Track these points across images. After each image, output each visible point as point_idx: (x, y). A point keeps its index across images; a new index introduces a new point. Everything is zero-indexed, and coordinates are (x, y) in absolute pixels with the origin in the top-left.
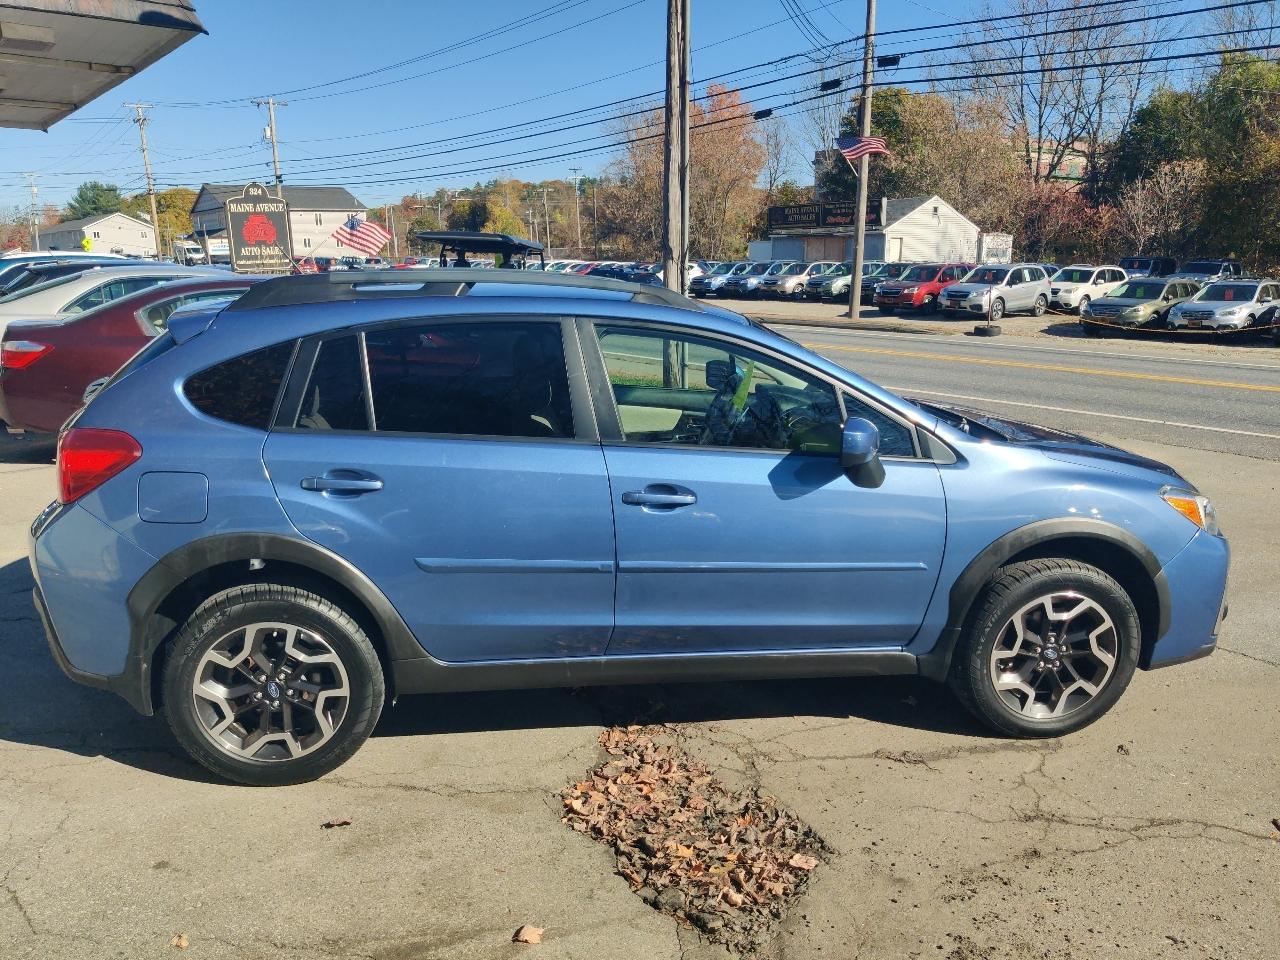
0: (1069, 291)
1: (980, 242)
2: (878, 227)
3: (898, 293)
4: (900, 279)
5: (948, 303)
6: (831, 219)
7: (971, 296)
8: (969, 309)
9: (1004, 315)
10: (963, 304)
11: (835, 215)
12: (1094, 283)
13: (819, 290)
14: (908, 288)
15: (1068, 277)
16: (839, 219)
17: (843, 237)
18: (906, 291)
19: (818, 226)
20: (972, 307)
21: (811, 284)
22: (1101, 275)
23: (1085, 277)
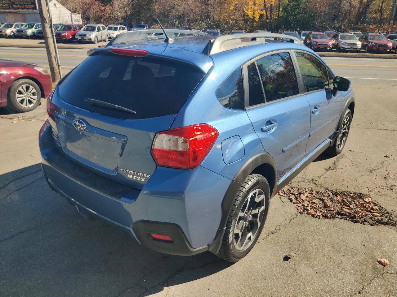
0: (113, 34)
1: (71, 16)
2: (36, 10)
3: (60, 35)
4: (58, 30)
5: (80, 38)
6: (15, 6)
7: (87, 36)
8: (87, 40)
9: (98, 42)
10: (85, 38)
11: (17, 5)
12: (119, 31)
13: (22, 34)
14: (64, 33)
15: (110, 29)
16: (19, 6)
17: (22, 14)
18: (63, 34)
19: (10, 8)
20: (88, 39)
21: (18, 31)
22: (120, 28)
23: (116, 29)
